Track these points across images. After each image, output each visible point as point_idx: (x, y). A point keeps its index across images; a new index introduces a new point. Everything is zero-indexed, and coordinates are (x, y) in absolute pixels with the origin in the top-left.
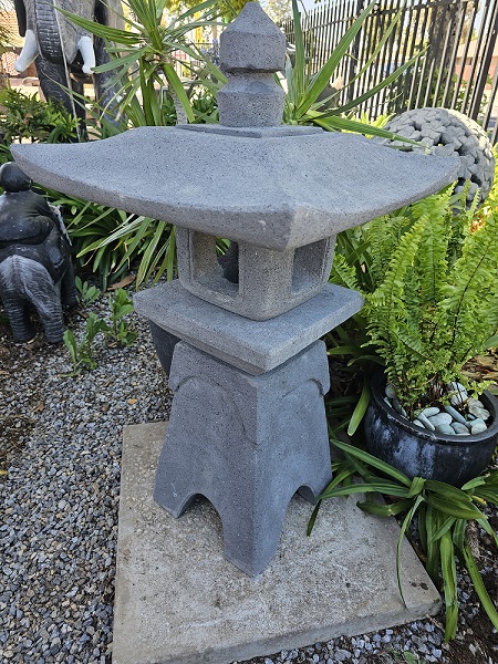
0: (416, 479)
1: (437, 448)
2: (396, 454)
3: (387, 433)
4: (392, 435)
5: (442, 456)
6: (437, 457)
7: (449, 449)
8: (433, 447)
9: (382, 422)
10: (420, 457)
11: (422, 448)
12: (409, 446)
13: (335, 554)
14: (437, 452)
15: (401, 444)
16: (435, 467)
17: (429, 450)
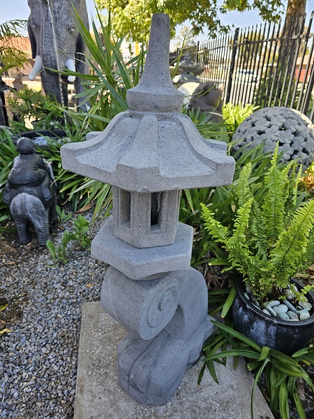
0: (264, 348)
1: (278, 329)
2: (252, 330)
3: (246, 316)
4: (249, 318)
5: (280, 333)
6: (277, 334)
7: (285, 330)
8: (275, 328)
9: (243, 310)
10: (267, 334)
11: (268, 328)
12: (260, 326)
13: (212, 394)
15: (255, 324)
16: (276, 340)
17: (272, 329)
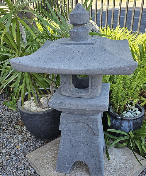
0: (130, 133)
1: (133, 121)
2: (122, 128)
3: (118, 123)
4: (120, 122)
5: (134, 123)
6: (134, 124)
7: (136, 121)
8: (132, 122)
9: (115, 120)
10: (129, 126)
11: (129, 123)
12: (125, 124)
13: (118, 162)
14: (133, 122)
15: (123, 124)
16: (133, 127)
17: (131, 123)
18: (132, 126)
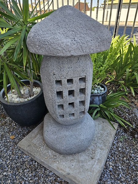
2: (94, 102)
11: (99, 98)
14: (102, 97)
18: (101, 100)
